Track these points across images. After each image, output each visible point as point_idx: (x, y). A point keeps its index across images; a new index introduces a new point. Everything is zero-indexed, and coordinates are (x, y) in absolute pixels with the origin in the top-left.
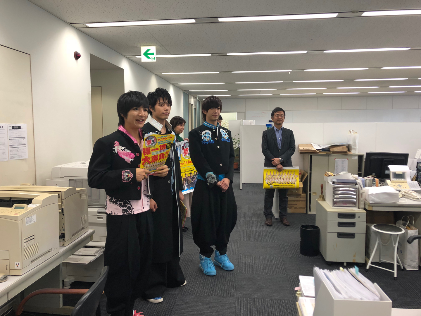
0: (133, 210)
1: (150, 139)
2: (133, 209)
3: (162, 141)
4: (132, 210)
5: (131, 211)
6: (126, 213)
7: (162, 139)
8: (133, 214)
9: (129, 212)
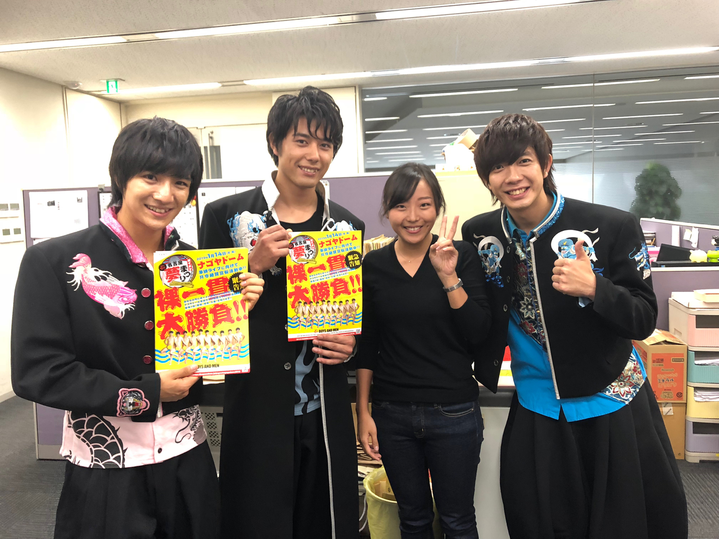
0: (124, 455)
1: (175, 263)
2: (124, 451)
3: (212, 268)
4: (121, 454)
5: (118, 459)
6: (101, 464)
7: (211, 262)
8: (121, 467)
9: (112, 459)
